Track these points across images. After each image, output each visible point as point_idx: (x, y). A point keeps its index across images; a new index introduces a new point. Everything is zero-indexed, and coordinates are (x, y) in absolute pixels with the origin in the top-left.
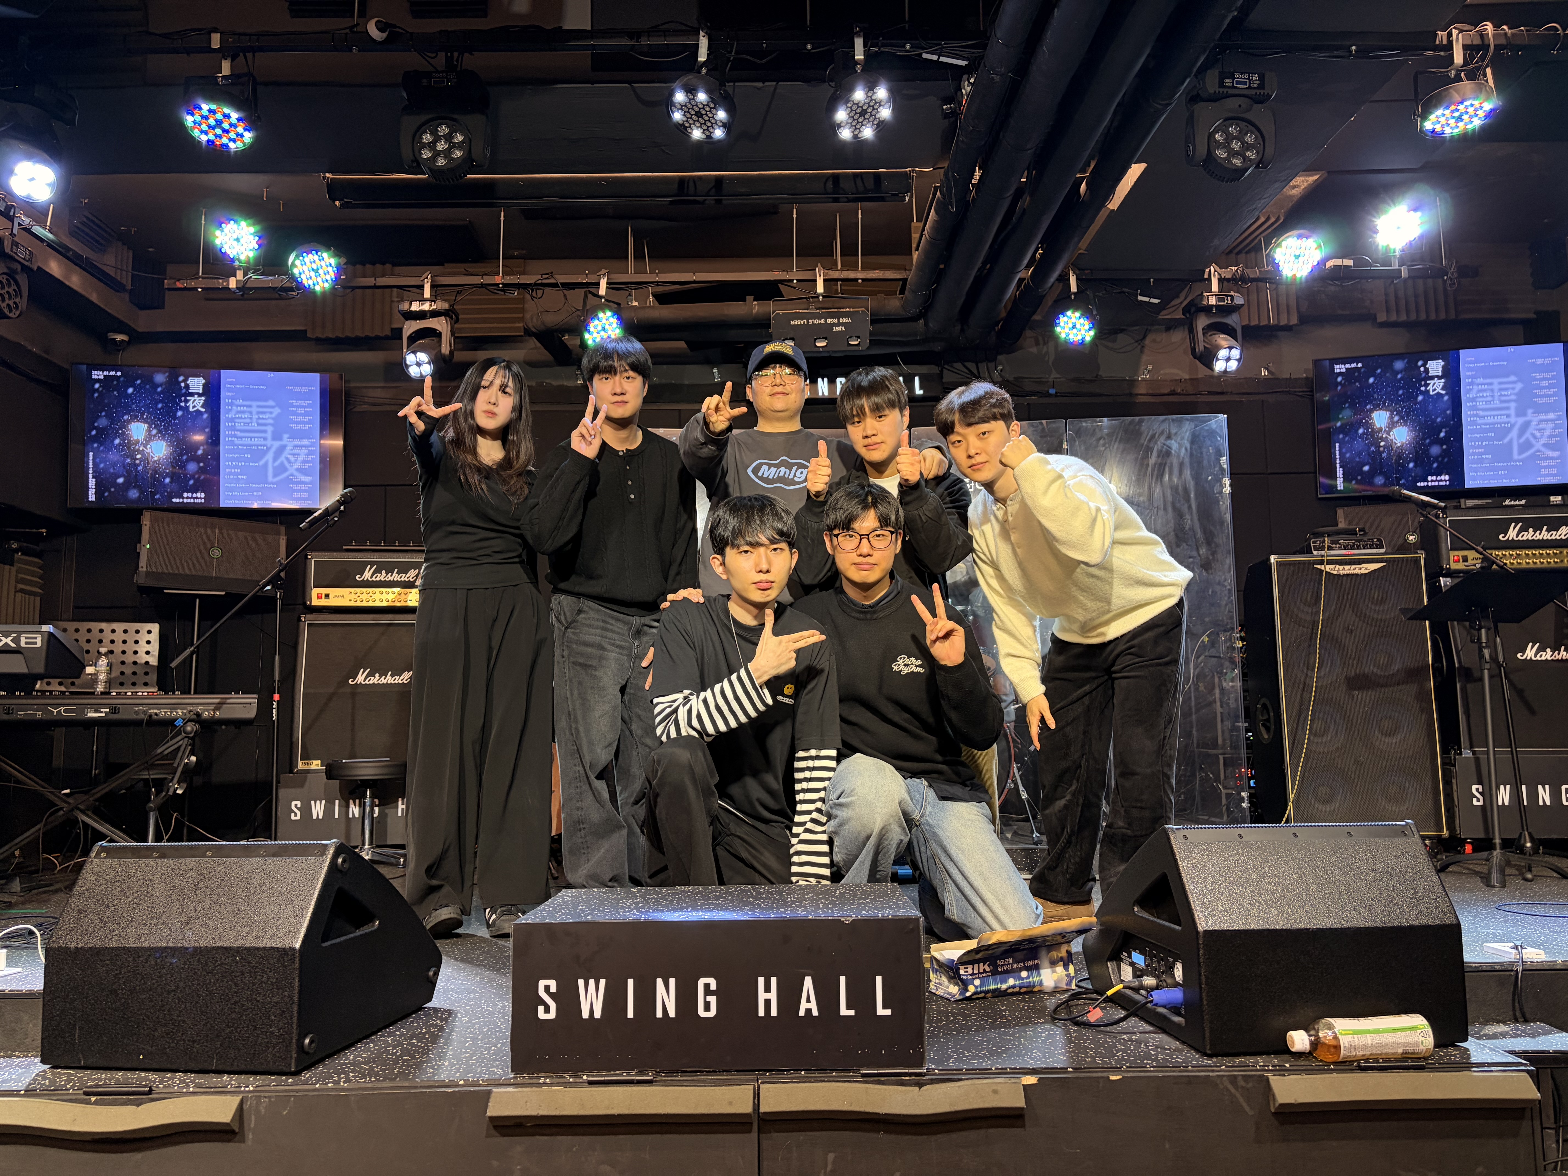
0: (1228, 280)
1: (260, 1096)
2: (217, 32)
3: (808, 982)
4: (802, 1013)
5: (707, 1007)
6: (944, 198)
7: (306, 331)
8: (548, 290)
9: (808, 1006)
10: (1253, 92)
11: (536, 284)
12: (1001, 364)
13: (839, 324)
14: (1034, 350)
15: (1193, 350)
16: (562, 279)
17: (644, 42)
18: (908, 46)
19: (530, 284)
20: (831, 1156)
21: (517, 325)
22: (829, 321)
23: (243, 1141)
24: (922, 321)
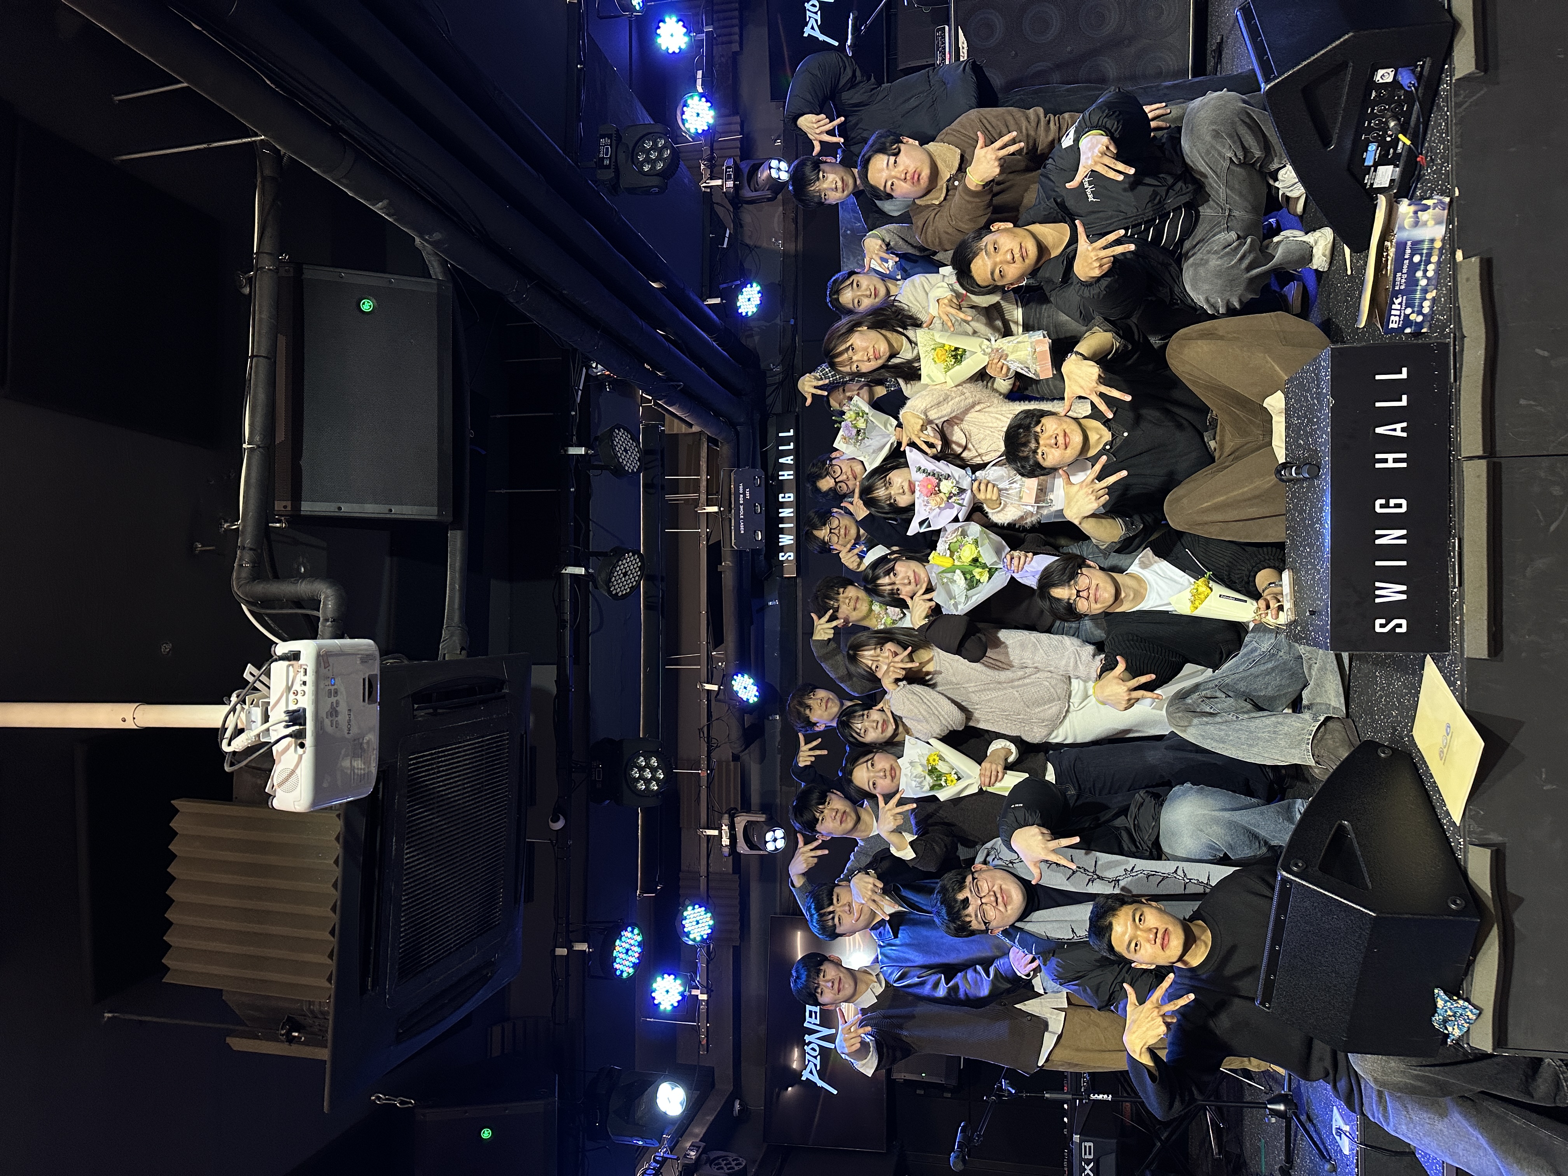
0: (712, 172)
1: (1469, 831)
2: (554, 951)
3: (1379, 430)
4: (1405, 435)
5: (1399, 506)
6: (664, 397)
7: (734, 947)
8: (712, 734)
9: (1399, 430)
10: (614, 142)
11: (708, 742)
12: (769, 365)
13: (744, 494)
14: (757, 338)
15: (769, 200)
16: (704, 721)
17: (568, 617)
18: (573, 413)
19: (708, 747)
20: (1522, 402)
21: (732, 767)
22: (741, 502)
23: (1504, 844)
24: (739, 428)
